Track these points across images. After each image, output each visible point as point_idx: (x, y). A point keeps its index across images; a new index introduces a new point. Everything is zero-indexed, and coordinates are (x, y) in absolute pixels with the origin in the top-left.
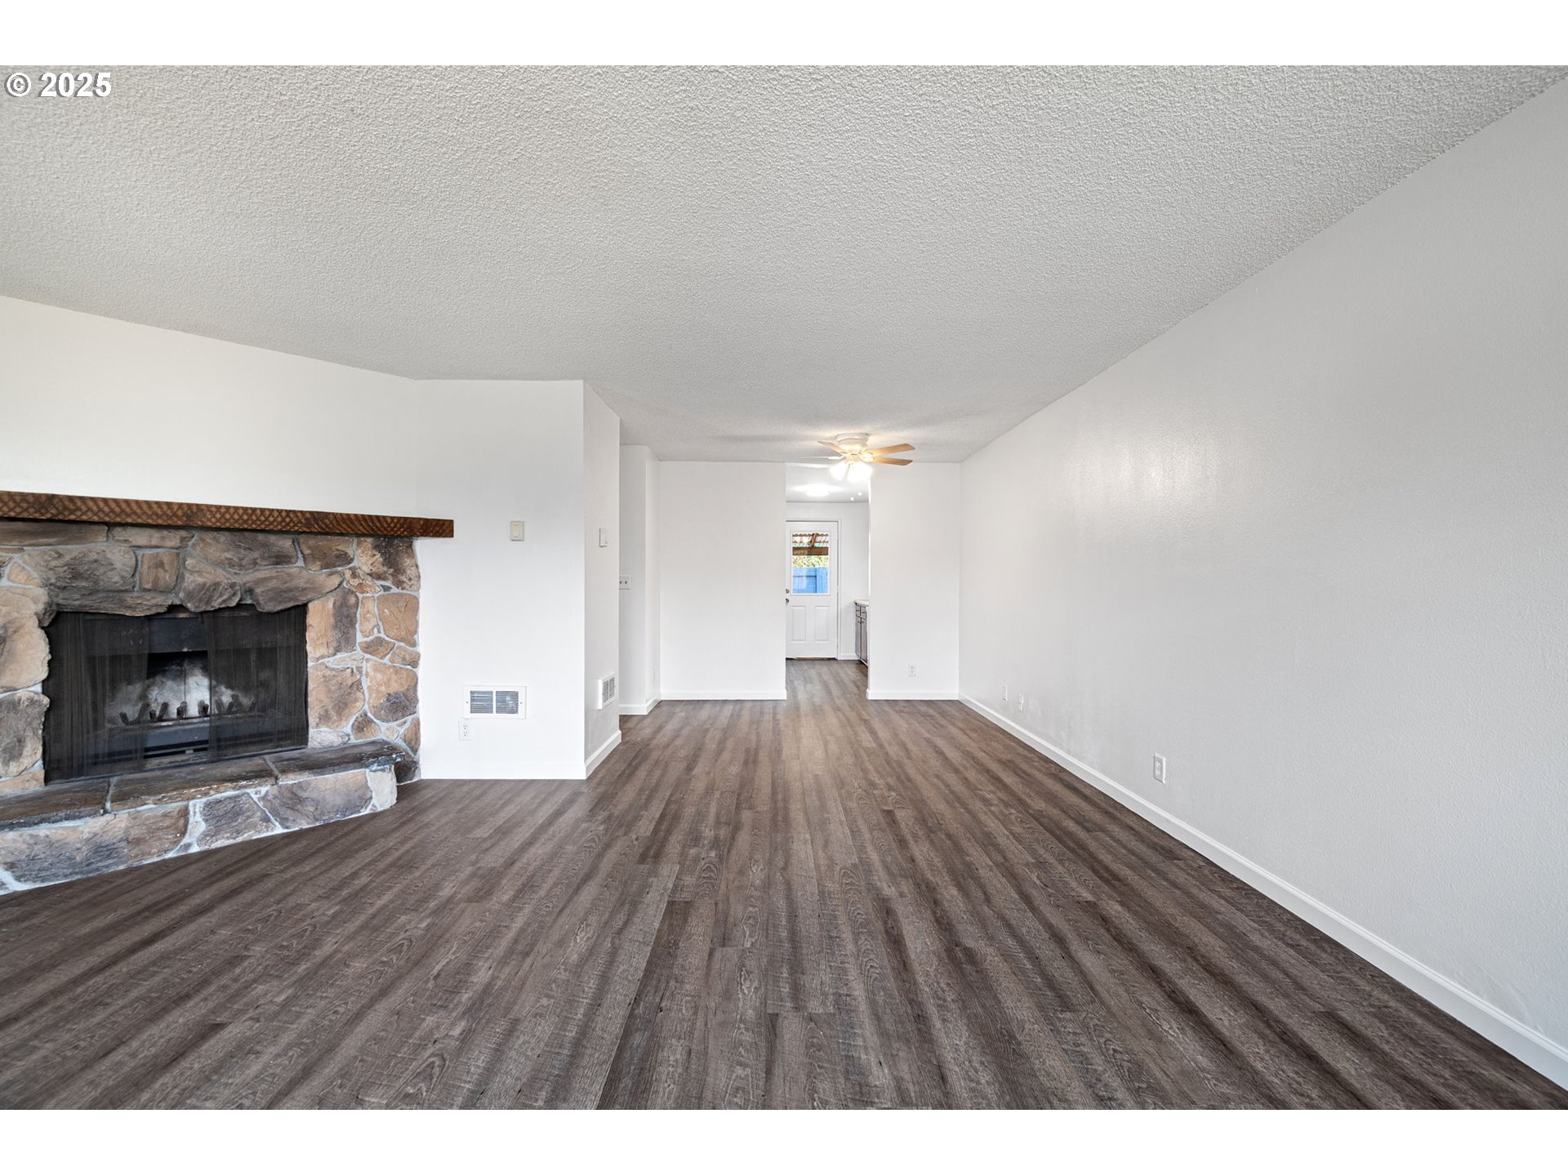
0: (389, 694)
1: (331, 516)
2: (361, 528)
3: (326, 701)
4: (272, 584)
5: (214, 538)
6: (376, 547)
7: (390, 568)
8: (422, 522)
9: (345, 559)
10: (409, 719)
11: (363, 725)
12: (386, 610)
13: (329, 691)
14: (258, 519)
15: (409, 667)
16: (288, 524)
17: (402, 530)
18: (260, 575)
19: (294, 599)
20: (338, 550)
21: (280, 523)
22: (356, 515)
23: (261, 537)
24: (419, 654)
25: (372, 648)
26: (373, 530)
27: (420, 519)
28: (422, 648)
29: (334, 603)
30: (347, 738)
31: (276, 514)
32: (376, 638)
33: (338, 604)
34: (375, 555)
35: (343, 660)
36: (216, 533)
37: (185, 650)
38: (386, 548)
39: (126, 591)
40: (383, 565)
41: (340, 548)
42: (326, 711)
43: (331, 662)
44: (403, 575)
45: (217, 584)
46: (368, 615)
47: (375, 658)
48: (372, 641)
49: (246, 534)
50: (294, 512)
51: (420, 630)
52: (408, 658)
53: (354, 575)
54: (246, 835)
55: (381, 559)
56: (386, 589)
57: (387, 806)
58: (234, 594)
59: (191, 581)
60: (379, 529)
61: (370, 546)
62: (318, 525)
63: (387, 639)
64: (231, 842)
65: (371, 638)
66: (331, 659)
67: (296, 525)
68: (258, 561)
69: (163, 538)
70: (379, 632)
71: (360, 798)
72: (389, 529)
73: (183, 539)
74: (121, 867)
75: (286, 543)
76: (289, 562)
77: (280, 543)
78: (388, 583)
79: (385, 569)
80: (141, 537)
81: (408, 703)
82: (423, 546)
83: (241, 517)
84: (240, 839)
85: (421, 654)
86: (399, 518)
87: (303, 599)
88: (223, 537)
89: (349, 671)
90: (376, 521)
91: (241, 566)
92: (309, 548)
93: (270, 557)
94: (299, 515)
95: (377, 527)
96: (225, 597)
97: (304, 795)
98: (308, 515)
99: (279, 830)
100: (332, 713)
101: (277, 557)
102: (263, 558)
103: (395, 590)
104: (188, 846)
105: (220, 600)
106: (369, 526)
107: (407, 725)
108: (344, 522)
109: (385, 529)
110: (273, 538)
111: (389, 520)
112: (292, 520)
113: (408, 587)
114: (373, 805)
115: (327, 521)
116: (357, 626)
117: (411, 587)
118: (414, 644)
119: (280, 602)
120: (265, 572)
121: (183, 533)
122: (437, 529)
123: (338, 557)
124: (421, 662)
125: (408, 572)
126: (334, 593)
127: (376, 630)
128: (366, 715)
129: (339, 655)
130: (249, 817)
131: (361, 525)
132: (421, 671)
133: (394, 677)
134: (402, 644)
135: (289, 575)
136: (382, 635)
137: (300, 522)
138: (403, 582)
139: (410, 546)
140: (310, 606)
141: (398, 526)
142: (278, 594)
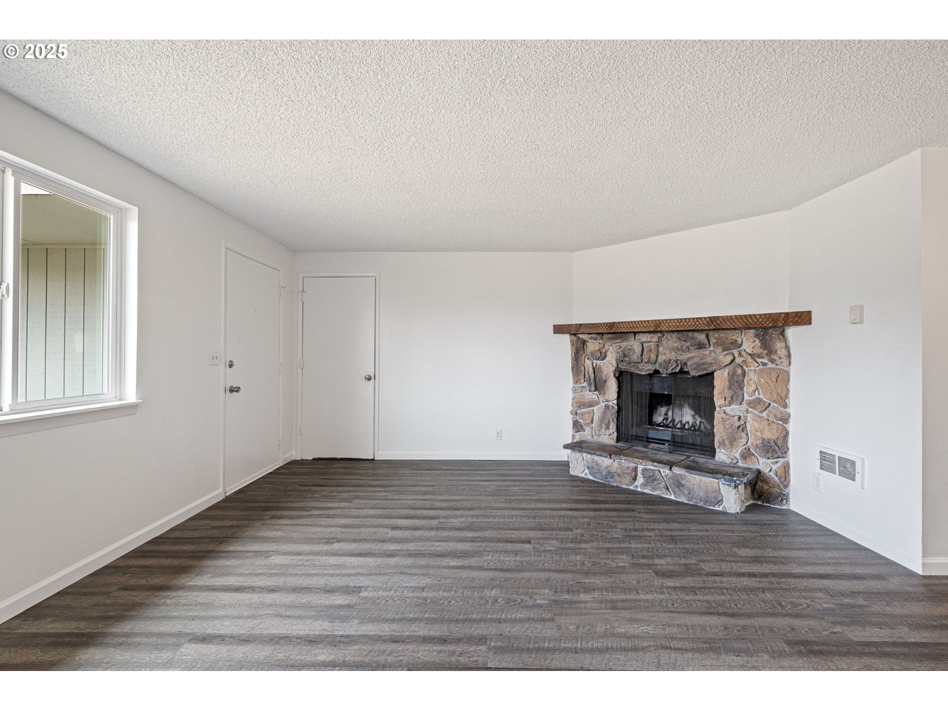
0: (764, 439)
1: (721, 318)
2: (739, 324)
3: (724, 434)
4: (696, 360)
5: (671, 336)
6: (756, 336)
7: (765, 350)
8: (783, 316)
9: (737, 345)
10: (781, 461)
11: (747, 454)
12: (762, 380)
13: (725, 428)
14: (684, 324)
15: (781, 422)
16: (698, 326)
17: (768, 323)
18: (690, 355)
19: (705, 369)
20: (732, 339)
21: (694, 326)
22: (736, 316)
23: (690, 334)
24: (789, 414)
25: (755, 403)
26: (747, 324)
27: (782, 313)
28: (791, 410)
29: (729, 373)
30: (735, 461)
31: (692, 321)
32: (757, 398)
33: (731, 373)
34: (755, 341)
35: (734, 410)
37: (666, 393)
38: (763, 336)
39: (639, 363)
40: (760, 348)
41: (733, 337)
42: (723, 440)
44: (774, 355)
45: (670, 360)
46: (751, 382)
47: (755, 412)
48: (753, 400)
49: (684, 333)
50: (701, 318)
51: (791, 395)
52: (779, 416)
53: (740, 355)
54: (657, 492)
55: (760, 344)
56: (765, 364)
57: (734, 512)
58: (678, 365)
59: (661, 358)
60: (751, 324)
61: (752, 335)
62: (713, 324)
63: (764, 399)
64: (650, 492)
65: (753, 398)
66: (728, 408)
67: (702, 326)
68: (690, 347)
69: (652, 337)
70: (759, 394)
71: (715, 498)
72: (758, 323)
73: (659, 338)
74: (615, 485)
75: (702, 337)
76: (705, 348)
77: (699, 337)
78: (765, 361)
79: (762, 350)
80: (644, 338)
81: (777, 448)
82: (792, 332)
83: (676, 324)
84: (655, 493)
85: (792, 415)
86: (765, 315)
87: (710, 370)
88: (674, 335)
89: (737, 417)
90: (749, 318)
91: (682, 350)
92: (715, 339)
93: (695, 345)
94: (703, 320)
95: (749, 322)
96: (673, 367)
97: (683, 482)
98: (708, 319)
99: (673, 497)
100: (727, 442)
101: (699, 344)
102: (691, 345)
103: (770, 365)
104: (637, 487)
105: (671, 368)
106: (744, 322)
107: (779, 465)
108: (729, 321)
109: (755, 323)
110: (696, 334)
111: (758, 317)
112: (699, 323)
113: (779, 364)
114: (724, 507)
115: (718, 322)
116: (745, 388)
117: (781, 363)
118: (785, 406)
119: (699, 371)
120: (694, 353)
121: (659, 335)
122: (796, 319)
123: (732, 343)
124: (791, 420)
125: (779, 352)
126: (729, 367)
127: (756, 393)
128: (749, 449)
129: (733, 406)
130: (659, 484)
131: (739, 322)
132: (791, 427)
133: (766, 427)
134: (776, 405)
135: (704, 355)
136: (761, 396)
137: (704, 324)
138: (775, 360)
139: (782, 333)
140: (715, 374)
141: (765, 320)
142: (698, 366)
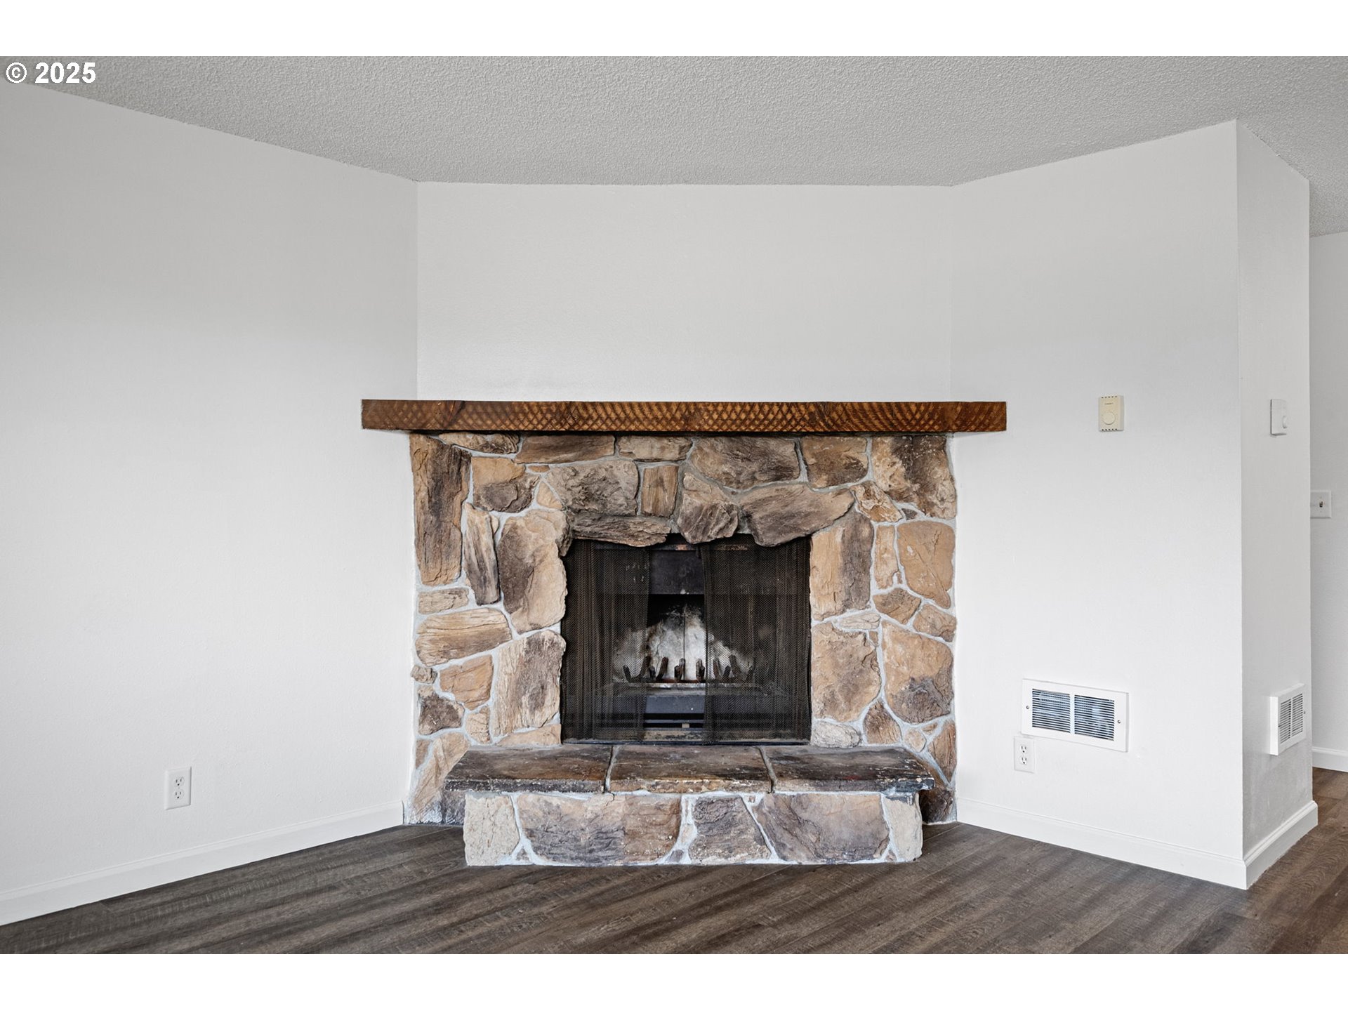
0: (913, 679)
1: (840, 408)
2: (876, 422)
3: (833, 680)
4: (772, 507)
5: (712, 447)
6: (897, 451)
7: (915, 482)
8: (959, 409)
9: (856, 470)
10: (941, 721)
11: (878, 721)
12: (910, 549)
13: (836, 665)
14: (757, 418)
15: (940, 639)
16: (789, 422)
17: (931, 422)
18: (759, 494)
19: (795, 528)
20: (848, 457)
21: (780, 422)
22: (870, 404)
23: (760, 442)
24: (954, 619)
25: (893, 604)
26: (892, 424)
27: (957, 403)
28: (958, 611)
29: (843, 536)
30: (857, 739)
31: (776, 409)
32: (896, 589)
33: (848, 536)
34: (894, 463)
35: (853, 620)
36: (713, 440)
37: (683, 592)
38: (909, 451)
39: (629, 516)
40: (906, 478)
41: (850, 454)
42: (833, 694)
43: (838, 621)
44: (932, 493)
45: (714, 507)
46: (885, 555)
47: (893, 620)
48: (891, 595)
49: (744, 439)
50: (796, 404)
51: (957, 580)
52: (939, 625)
53: (868, 494)
54: (740, 856)
55: (903, 470)
56: (910, 514)
57: (909, 857)
58: (731, 521)
59: (690, 503)
60: (901, 424)
61: (888, 449)
62: (824, 421)
63: (910, 592)
64: (723, 861)
65: (890, 589)
66: (838, 618)
67: (798, 424)
68: (757, 476)
69: (663, 448)
70: (900, 581)
71: (874, 835)
72: (913, 422)
73: (682, 449)
74: (618, 863)
75: (784, 450)
76: (790, 477)
77: (781, 449)
78: (911, 507)
79: (909, 484)
80: (643, 448)
81: (938, 696)
82: (960, 445)
83: (738, 415)
84: (734, 860)
85: (959, 620)
86: (927, 405)
87: (807, 529)
88: (721, 444)
89: (861, 637)
90: (896, 410)
91: (739, 482)
92: (814, 455)
93: (770, 469)
94: (802, 408)
95: (897, 419)
96: (721, 525)
97: (807, 813)
98: (812, 409)
99: (775, 859)
100: (840, 697)
101: (777, 469)
102: (762, 471)
103: (921, 517)
105: (716, 529)
106: (887, 419)
107: (938, 731)
108: (856, 416)
109: (909, 423)
110: (772, 443)
111: (914, 409)
112: (793, 417)
113: (939, 512)
114: (891, 851)
115: (835, 415)
116: (872, 571)
117: (943, 511)
118: (947, 603)
119: (780, 533)
120: (763, 491)
121: (682, 441)
122: (982, 418)
123: (848, 467)
124: (958, 632)
125: (940, 488)
126: (843, 520)
127: (895, 578)
128: (882, 707)
129: (849, 613)
130: (742, 832)
131: (877, 418)
132: (958, 647)
133: (919, 652)
134: (931, 602)
135: (790, 494)
136: (904, 586)
137: (803, 419)
138: (933, 504)
139: (943, 447)
140: (815, 538)
141: (926, 416)
142: (779, 521)
